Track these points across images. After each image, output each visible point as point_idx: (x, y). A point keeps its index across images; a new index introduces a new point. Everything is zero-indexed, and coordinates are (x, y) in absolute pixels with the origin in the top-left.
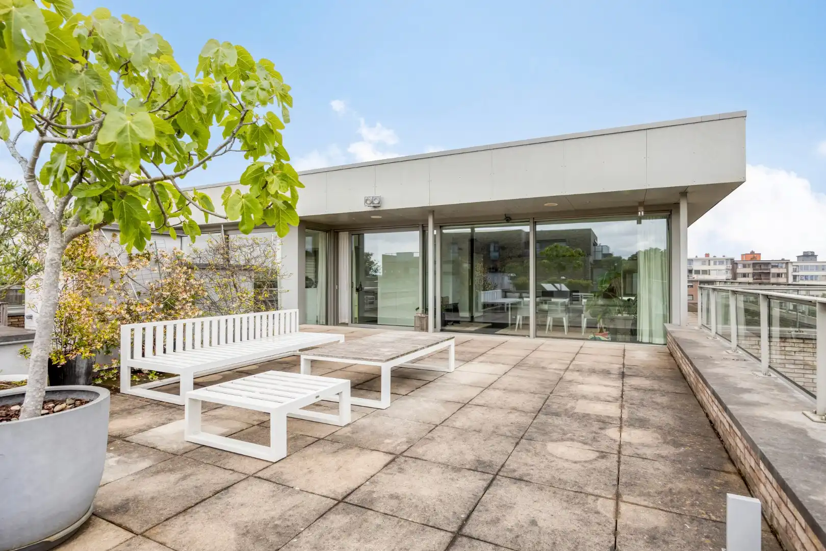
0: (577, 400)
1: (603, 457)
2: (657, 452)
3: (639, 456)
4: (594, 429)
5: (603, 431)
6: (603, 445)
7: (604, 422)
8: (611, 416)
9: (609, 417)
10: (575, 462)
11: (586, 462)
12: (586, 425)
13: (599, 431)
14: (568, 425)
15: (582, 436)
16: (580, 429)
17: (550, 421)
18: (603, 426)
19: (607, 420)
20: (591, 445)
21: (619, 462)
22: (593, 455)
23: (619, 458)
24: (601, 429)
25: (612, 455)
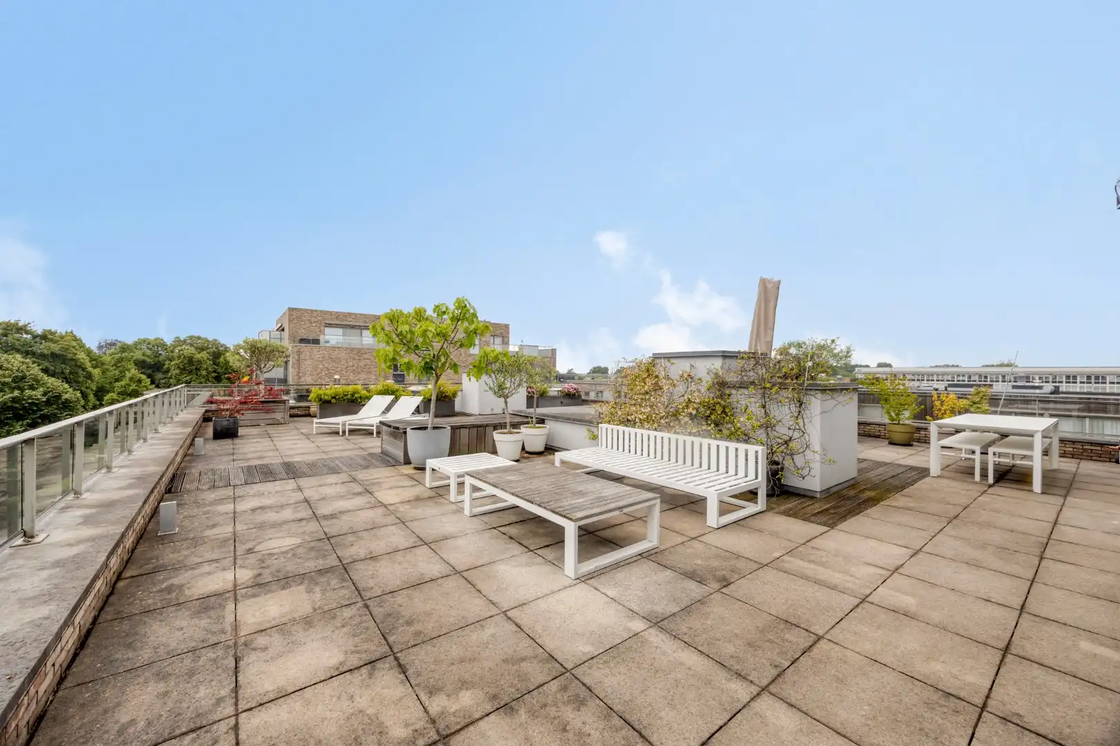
0: (315, 610)
1: (250, 549)
2: (196, 571)
3: (217, 561)
4: (267, 571)
5: (256, 572)
6: (252, 559)
7: (259, 585)
8: (253, 600)
9: (254, 596)
10: (271, 539)
11: (263, 542)
12: (278, 571)
13: (260, 571)
14: (297, 564)
15: (276, 559)
16: (282, 565)
17: (321, 562)
18: (258, 579)
19: (255, 590)
20: (263, 555)
21: (235, 551)
22: (258, 548)
23: (235, 554)
24: (260, 575)
25: (242, 553)
